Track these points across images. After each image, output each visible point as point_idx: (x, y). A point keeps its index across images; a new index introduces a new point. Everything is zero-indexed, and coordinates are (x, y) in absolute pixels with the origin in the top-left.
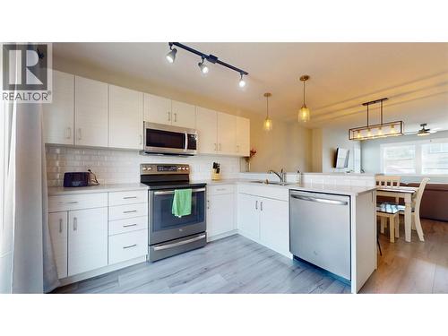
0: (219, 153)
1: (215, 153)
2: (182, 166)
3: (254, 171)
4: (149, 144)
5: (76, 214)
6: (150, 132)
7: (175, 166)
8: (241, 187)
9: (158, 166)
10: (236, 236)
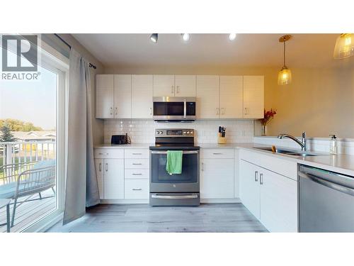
0: (222, 117)
1: (217, 117)
2: (187, 130)
3: (271, 135)
4: (155, 113)
5: (108, 161)
6: (156, 104)
7: (181, 130)
8: (243, 153)
9: (168, 131)
10: (239, 205)
